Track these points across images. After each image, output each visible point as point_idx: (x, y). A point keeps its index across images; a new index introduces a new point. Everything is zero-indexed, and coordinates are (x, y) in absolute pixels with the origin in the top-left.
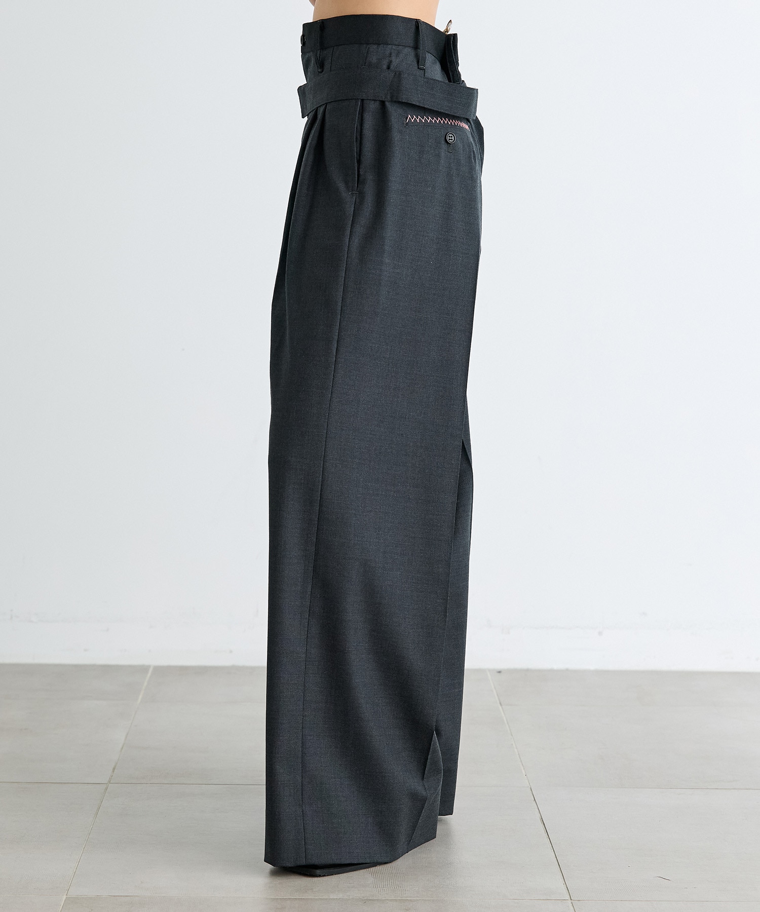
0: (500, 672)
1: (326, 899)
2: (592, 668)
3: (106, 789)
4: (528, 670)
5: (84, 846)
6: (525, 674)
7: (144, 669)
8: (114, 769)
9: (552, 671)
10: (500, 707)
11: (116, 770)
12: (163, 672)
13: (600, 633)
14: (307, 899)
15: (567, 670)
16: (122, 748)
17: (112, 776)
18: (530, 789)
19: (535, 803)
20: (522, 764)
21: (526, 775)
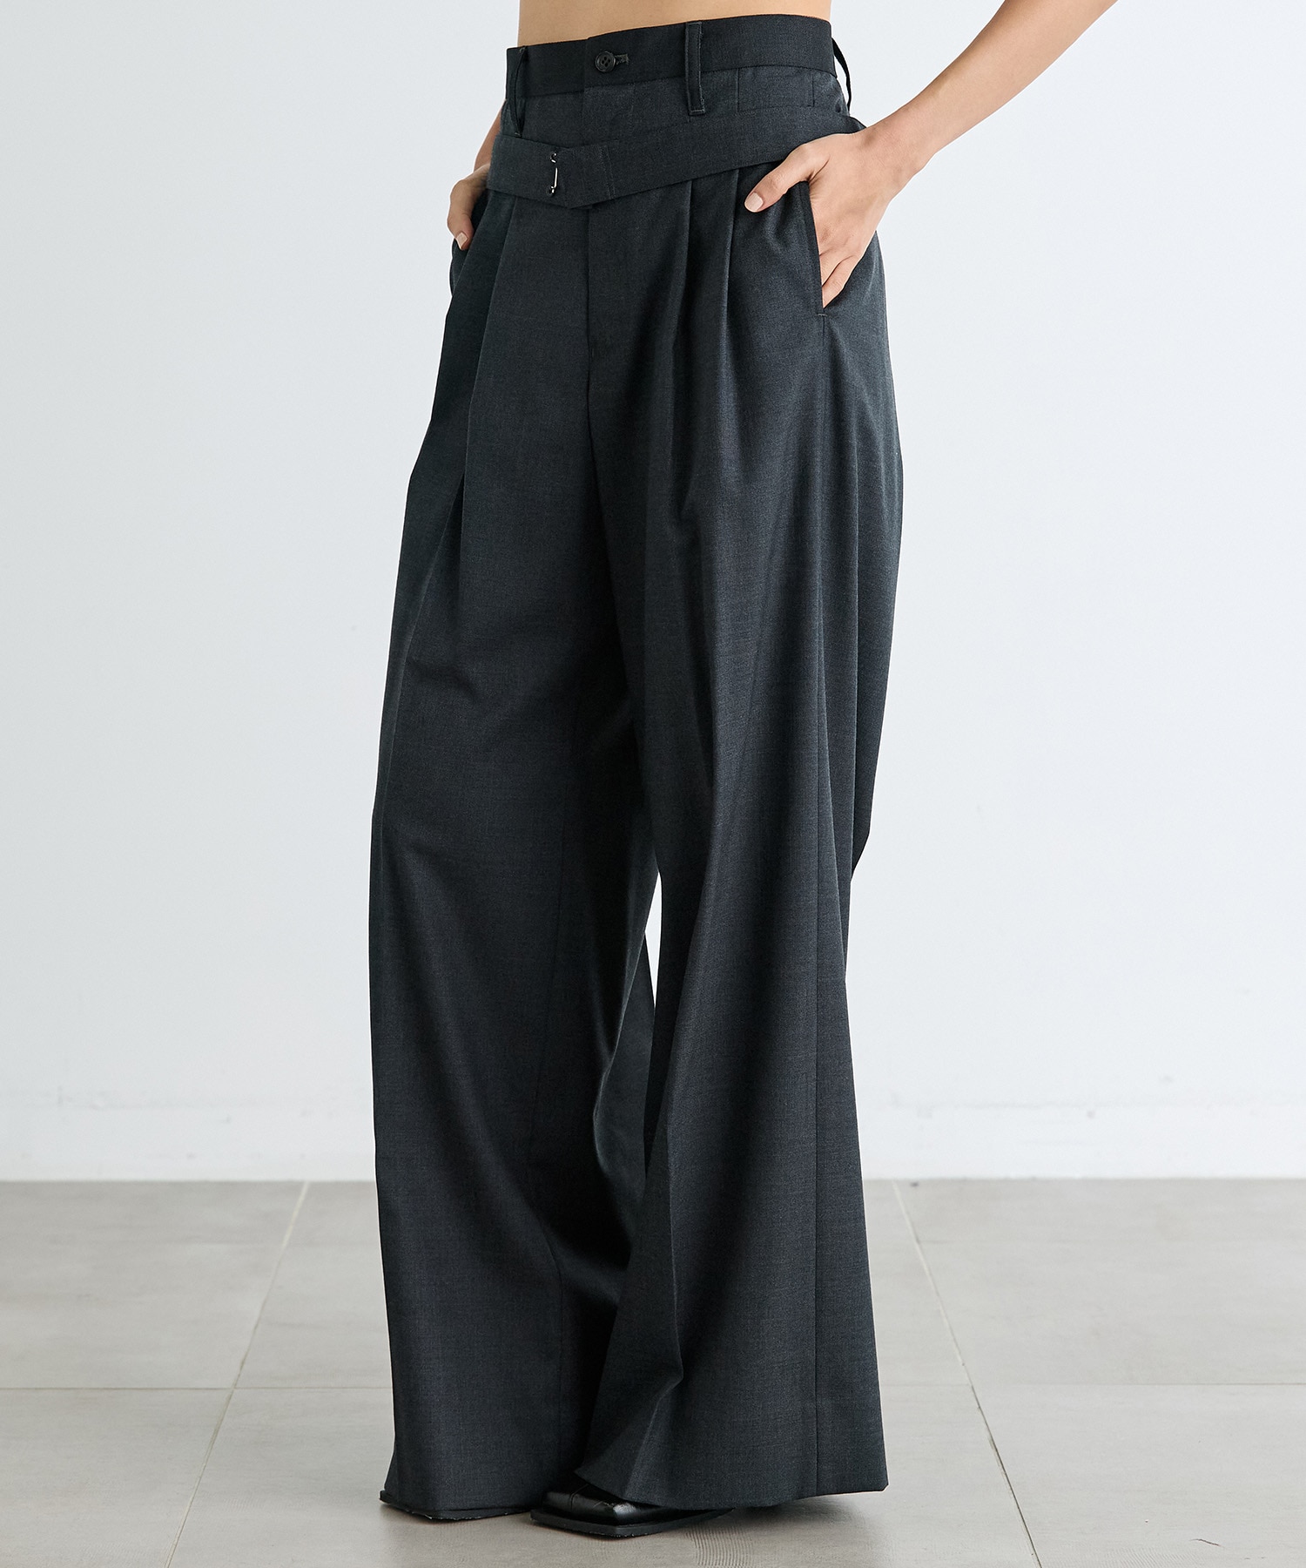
0: (915, 1185)
2: (1078, 1175)
3: (230, 1398)
4: (964, 1182)
5: (191, 1499)
6: (961, 1187)
7: (292, 1188)
8: (243, 1363)
9: (1006, 1182)
10: (917, 1247)
11: (245, 1366)
12: (326, 1192)
13: (1091, 1115)
15: (1034, 1180)
16: (256, 1327)
17: (239, 1375)
18: (970, 1390)
19: (980, 1412)
20: (957, 1345)
21: (963, 1365)
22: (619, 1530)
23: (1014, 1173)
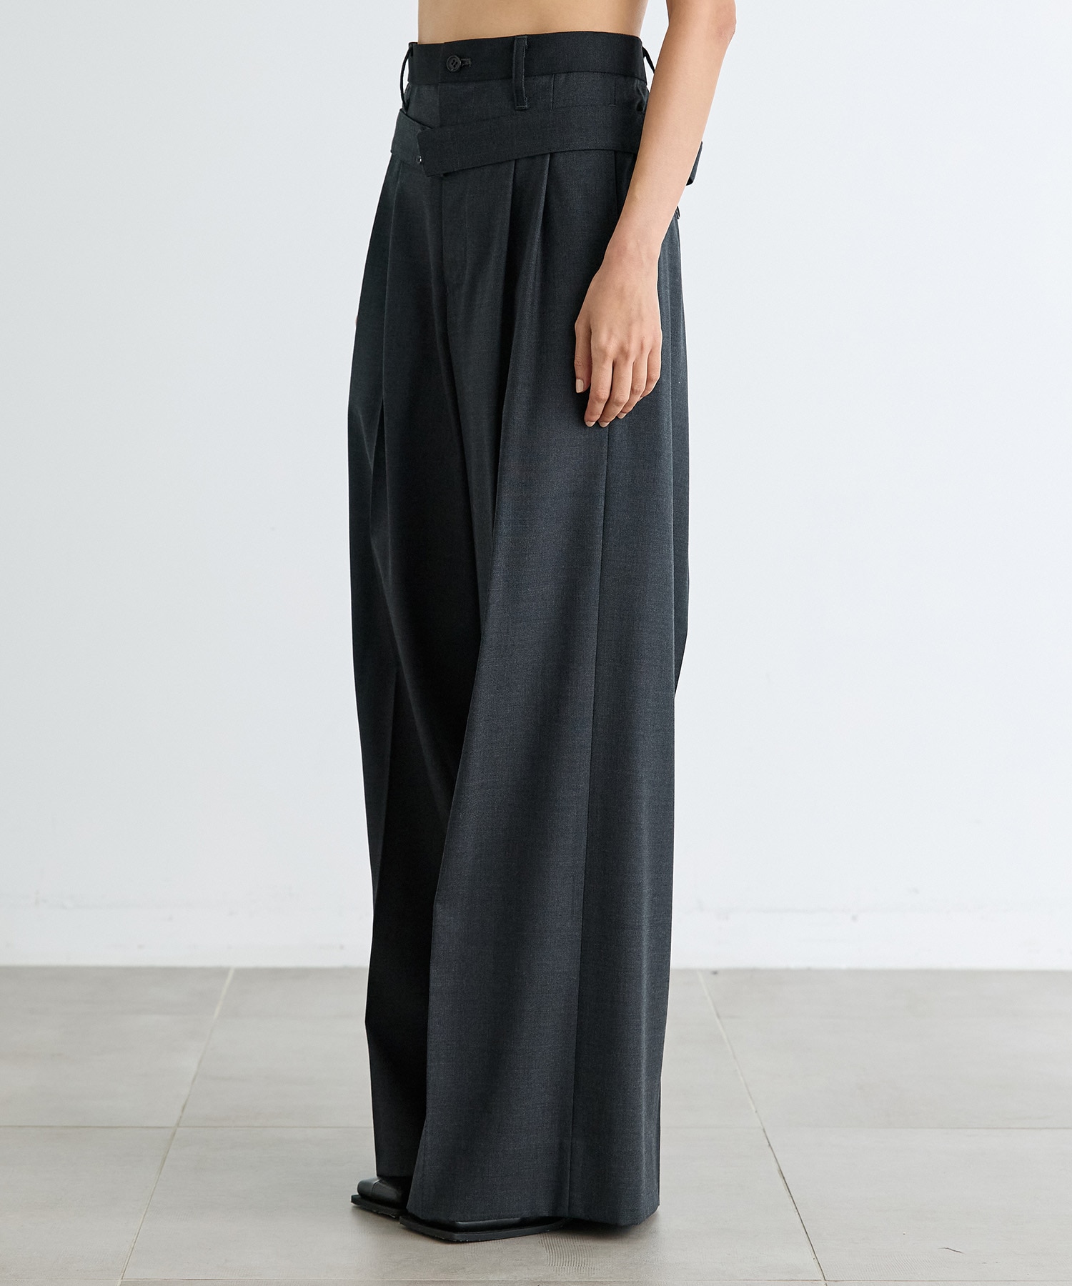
0: (715, 973)
1: (484, 1282)
2: (844, 966)
3: (174, 1134)
4: (754, 971)
5: (144, 1213)
6: (752, 975)
7: (221, 972)
8: (184, 1108)
9: (788, 971)
10: (718, 1021)
11: (186, 1109)
12: (248, 976)
13: (854, 918)
14: (457, 1281)
15: (809, 970)
16: (194, 1080)
17: (181, 1117)
18: (762, 1131)
19: (770, 1149)
20: (751, 1098)
21: (756, 1112)
22: (457, 1236)
23: (793, 965)
